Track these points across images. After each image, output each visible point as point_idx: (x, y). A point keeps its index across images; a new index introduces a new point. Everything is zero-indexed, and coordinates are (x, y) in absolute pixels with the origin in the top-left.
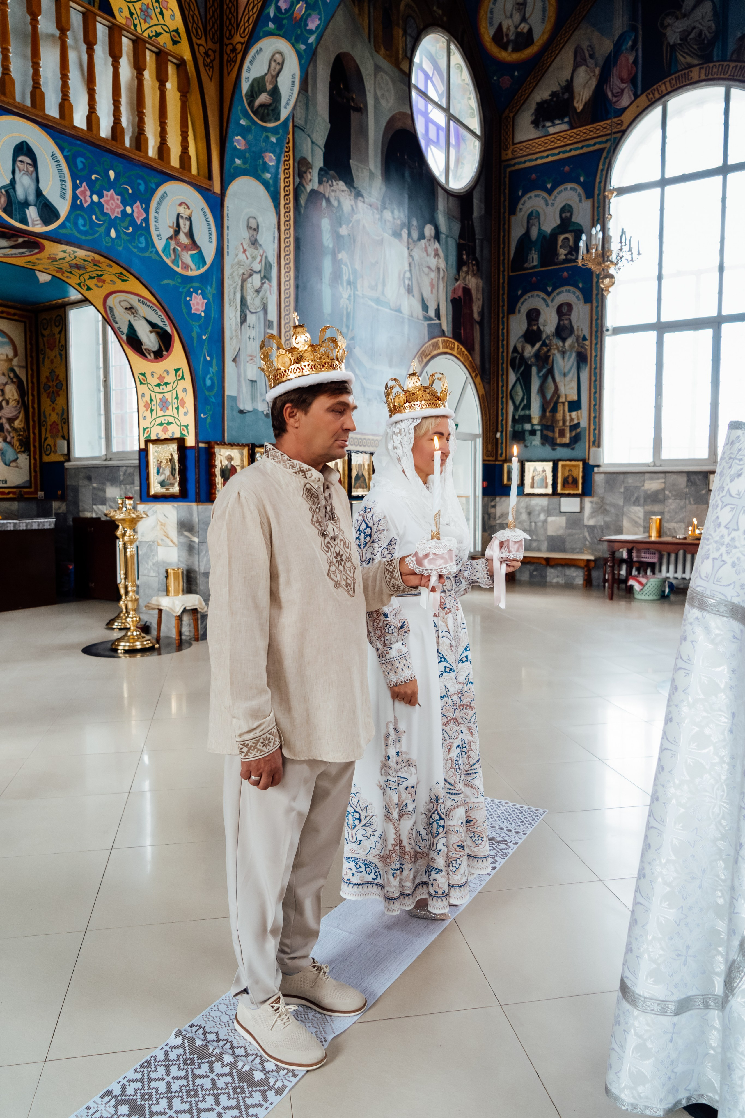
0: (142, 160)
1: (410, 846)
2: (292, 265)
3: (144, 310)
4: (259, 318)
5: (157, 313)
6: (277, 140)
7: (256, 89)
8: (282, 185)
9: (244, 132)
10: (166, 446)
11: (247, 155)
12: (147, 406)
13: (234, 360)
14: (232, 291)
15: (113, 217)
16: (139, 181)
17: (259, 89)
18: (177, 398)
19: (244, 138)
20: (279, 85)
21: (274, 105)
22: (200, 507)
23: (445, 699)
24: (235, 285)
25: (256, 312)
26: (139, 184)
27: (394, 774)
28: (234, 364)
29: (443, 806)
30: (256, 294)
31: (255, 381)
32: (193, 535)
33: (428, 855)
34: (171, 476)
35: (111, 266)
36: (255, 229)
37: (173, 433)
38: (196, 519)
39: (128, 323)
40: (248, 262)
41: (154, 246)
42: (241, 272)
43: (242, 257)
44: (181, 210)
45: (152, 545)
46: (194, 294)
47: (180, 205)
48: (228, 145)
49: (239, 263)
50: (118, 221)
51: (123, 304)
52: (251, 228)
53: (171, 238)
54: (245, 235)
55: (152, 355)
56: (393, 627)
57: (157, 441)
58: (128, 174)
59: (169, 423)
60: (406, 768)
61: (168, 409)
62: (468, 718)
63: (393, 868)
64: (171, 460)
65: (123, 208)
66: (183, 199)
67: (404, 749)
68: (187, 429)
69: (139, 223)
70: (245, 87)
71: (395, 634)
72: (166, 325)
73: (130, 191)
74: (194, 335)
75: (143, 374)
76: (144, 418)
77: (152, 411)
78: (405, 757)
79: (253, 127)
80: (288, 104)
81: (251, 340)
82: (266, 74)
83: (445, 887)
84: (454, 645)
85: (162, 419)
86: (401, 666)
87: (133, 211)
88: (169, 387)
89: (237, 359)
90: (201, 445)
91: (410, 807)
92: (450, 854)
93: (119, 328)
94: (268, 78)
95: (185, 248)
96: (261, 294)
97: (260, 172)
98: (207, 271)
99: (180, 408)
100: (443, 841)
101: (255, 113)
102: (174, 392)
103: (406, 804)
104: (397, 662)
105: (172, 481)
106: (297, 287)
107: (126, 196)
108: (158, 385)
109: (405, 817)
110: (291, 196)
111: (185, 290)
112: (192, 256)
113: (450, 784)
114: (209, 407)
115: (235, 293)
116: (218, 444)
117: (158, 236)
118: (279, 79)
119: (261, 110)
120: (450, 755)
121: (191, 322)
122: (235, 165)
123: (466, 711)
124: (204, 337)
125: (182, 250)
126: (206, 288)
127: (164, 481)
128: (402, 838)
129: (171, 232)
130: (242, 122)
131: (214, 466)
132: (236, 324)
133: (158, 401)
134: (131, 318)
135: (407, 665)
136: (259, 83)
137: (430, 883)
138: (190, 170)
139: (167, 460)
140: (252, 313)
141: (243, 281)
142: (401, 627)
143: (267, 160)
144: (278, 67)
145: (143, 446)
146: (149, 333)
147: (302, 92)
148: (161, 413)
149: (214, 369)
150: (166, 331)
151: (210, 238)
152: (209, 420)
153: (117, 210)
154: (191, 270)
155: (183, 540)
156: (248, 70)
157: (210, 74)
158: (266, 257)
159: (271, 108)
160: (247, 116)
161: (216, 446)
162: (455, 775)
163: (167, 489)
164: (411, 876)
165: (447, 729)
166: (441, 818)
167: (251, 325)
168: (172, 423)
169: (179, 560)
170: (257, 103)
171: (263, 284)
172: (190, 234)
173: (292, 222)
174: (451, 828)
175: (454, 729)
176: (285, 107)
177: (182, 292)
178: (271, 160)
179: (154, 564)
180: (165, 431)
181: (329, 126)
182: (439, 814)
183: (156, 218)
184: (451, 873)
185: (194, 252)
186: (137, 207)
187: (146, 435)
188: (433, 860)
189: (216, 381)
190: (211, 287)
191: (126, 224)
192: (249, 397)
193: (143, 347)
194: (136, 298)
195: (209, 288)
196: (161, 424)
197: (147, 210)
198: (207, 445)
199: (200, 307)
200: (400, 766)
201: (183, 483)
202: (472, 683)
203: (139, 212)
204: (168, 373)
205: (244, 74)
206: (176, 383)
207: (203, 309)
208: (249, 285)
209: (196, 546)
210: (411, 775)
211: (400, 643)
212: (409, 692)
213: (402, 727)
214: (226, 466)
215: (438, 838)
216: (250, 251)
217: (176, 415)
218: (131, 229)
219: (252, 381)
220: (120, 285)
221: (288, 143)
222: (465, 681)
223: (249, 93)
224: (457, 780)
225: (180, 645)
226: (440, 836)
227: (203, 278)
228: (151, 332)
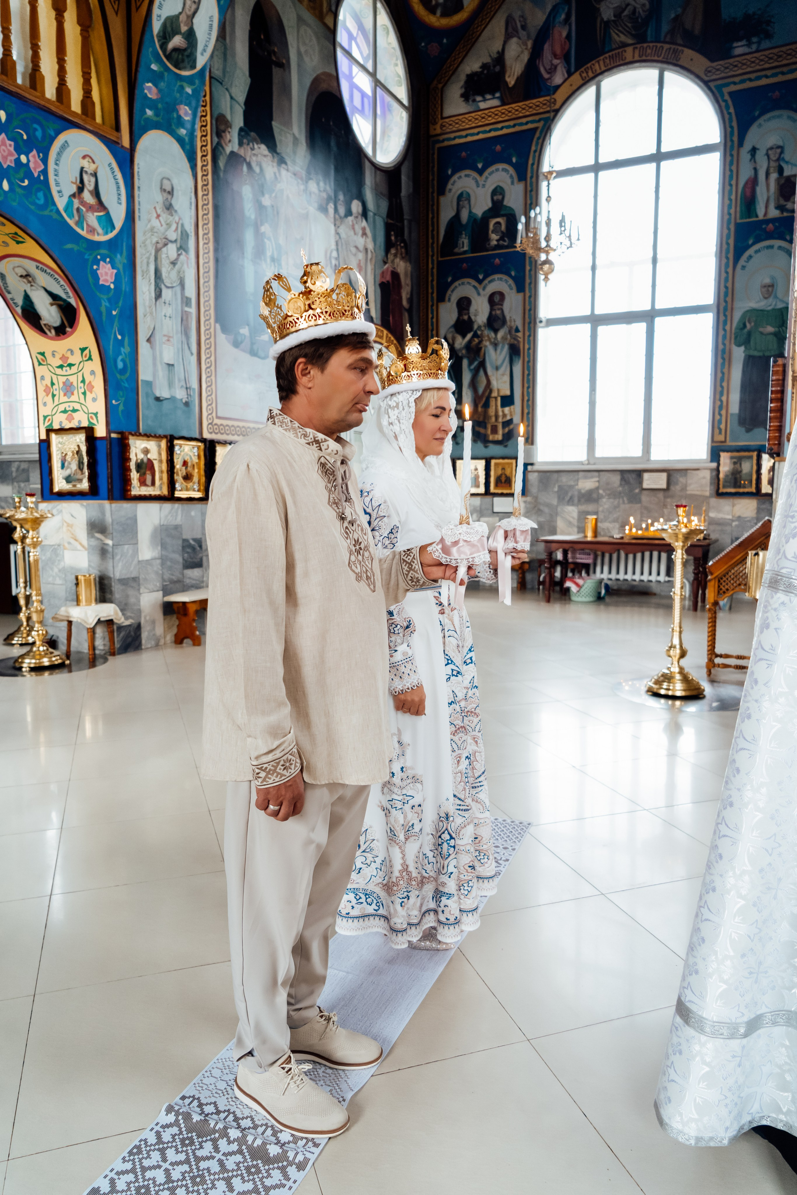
0: (38, 100)
1: (417, 871)
2: (211, 235)
3: (43, 279)
4: (176, 294)
5: (58, 283)
6: (193, 91)
7: (169, 29)
8: (199, 144)
9: (156, 78)
10: (71, 436)
11: (160, 106)
12: (47, 391)
13: (148, 340)
14: (145, 261)
15: (5, 166)
16: (35, 126)
17: (172, 29)
18: (83, 381)
19: (156, 85)
20: (195, 27)
21: (189, 51)
22: (114, 505)
23: (453, 705)
24: (147, 255)
25: (172, 287)
26: (36, 130)
27: (399, 793)
28: (148, 344)
29: (453, 824)
30: (172, 266)
31: (173, 365)
32: (106, 537)
33: (436, 880)
34: (79, 472)
35: (4, 225)
36: (169, 192)
37: (80, 422)
38: (108, 519)
39: (23, 293)
40: (162, 229)
41: (54, 204)
42: (155, 240)
43: (155, 223)
44: (85, 163)
45: (56, 550)
46: (102, 263)
47: (84, 157)
48: (137, 92)
49: (152, 229)
50: (11, 172)
51: (17, 270)
52: (165, 190)
53: (74, 195)
54: (159, 198)
55: (53, 331)
56: (399, 626)
57: (61, 431)
58: (22, 116)
59: (74, 411)
60: (411, 785)
61: (73, 394)
62: (473, 725)
63: (401, 896)
64: (78, 452)
65: (16, 156)
66: (86, 151)
67: (408, 764)
68: (97, 417)
69: (36, 175)
70: (156, 26)
71: (401, 635)
72: (69, 297)
73: (25, 137)
74: (103, 309)
75: (43, 354)
76: (45, 404)
77: (54, 396)
78: (410, 773)
79: (166, 74)
80: (204, 50)
81: (168, 318)
82: (180, 13)
83: (457, 913)
84: (461, 645)
85: (66, 405)
86: (407, 671)
87: (28, 161)
88: (74, 369)
89: (152, 339)
90: (113, 435)
91: (417, 828)
92: (462, 876)
93: (12, 299)
94: (183, 18)
95: (90, 208)
96: (177, 266)
97: (173, 127)
98: (116, 236)
99: (88, 393)
100: (453, 863)
101: (168, 57)
102: (80, 374)
103: (413, 825)
104: (403, 666)
105: (79, 476)
106: (217, 261)
107: (21, 143)
108: (61, 367)
109: (412, 839)
110: (209, 158)
111: (91, 258)
112: (99, 218)
113: (460, 799)
114: (121, 393)
115: (148, 264)
116: (133, 435)
117: (59, 192)
118: (195, 21)
119: (175, 55)
120: (460, 768)
121: (98, 294)
122: (145, 116)
123: (471, 718)
124: (114, 313)
125: (87, 211)
126: (116, 256)
127: (69, 476)
128: (407, 863)
129: (74, 189)
130: (154, 67)
131: (129, 459)
132: (150, 299)
133: (61, 385)
134: (27, 287)
135: (413, 669)
136: (172, 23)
137: (440, 910)
138: (94, 118)
139: (73, 452)
140: (168, 287)
141: (158, 251)
142: (408, 627)
143: (182, 113)
144: (194, 7)
145: (43, 436)
146: (49, 306)
147: (220, 39)
148: (64, 399)
149: (126, 350)
150: (69, 304)
151: (119, 199)
152: (121, 408)
153: (9, 158)
154: (98, 234)
155: (94, 542)
156: (160, 7)
157: (116, 7)
158: (182, 225)
159: (186, 53)
160: (159, 60)
161: (130, 437)
162: (465, 789)
163: (74, 486)
164: (418, 904)
165: (456, 738)
166: (452, 838)
167: (167, 302)
168: (77, 410)
169: (90, 566)
170: (171, 46)
171: (179, 255)
172: (96, 193)
173: (210, 187)
174: (462, 848)
175: (463, 739)
176: (202, 54)
177: (88, 260)
178: (186, 114)
179: (60, 571)
180: (70, 419)
181: (249, 81)
182: (449, 834)
183: (56, 170)
184: (462, 897)
185: (101, 214)
186: (34, 156)
187: (47, 424)
188: (444, 884)
189: (129, 365)
190: (121, 254)
191: (21, 174)
192: (165, 383)
193: (42, 322)
194: (35, 264)
195: (119, 256)
196: (65, 411)
197: (45, 161)
198: (119, 436)
199: (109, 278)
200: (405, 783)
201: (93, 478)
202: (477, 687)
203: (35, 162)
204: (72, 352)
205: (156, 11)
206: (82, 364)
207: (113, 280)
208: (164, 256)
209: (110, 549)
210: (418, 793)
211: (405, 645)
212: (416, 699)
213: (406, 738)
214: (142, 460)
215: (449, 859)
216: (164, 216)
217: (82, 401)
218: (26, 182)
219: (169, 365)
220: (14, 248)
221: (205, 96)
222: (469, 685)
223: (161, 34)
224: (467, 795)
225: (93, 661)
226: (451, 857)
227: (112, 244)
228: (52, 305)
